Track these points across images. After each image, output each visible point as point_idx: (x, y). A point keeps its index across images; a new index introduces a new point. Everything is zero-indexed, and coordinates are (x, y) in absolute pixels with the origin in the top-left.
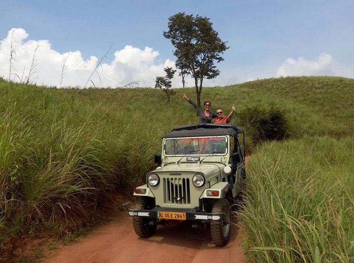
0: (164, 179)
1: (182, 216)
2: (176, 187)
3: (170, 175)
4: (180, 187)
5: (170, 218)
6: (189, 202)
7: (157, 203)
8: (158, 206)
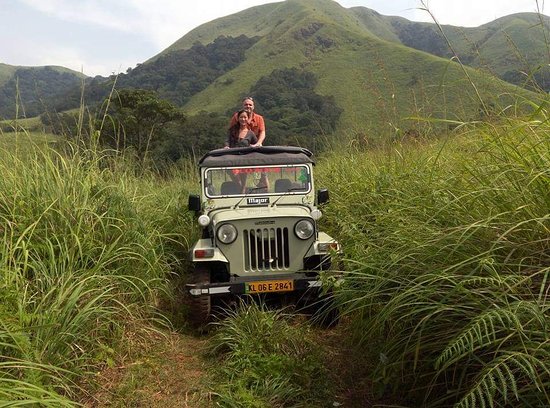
0: (245, 232)
1: (288, 285)
2: (266, 242)
3: (257, 224)
4: (273, 242)
5: (268, 290)
6: (287, 265)
7: (233, 271)
8: (235, 276)
